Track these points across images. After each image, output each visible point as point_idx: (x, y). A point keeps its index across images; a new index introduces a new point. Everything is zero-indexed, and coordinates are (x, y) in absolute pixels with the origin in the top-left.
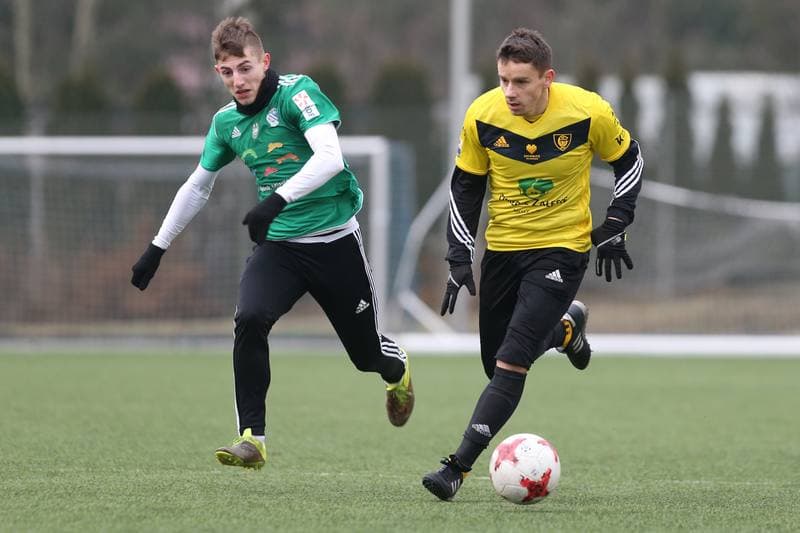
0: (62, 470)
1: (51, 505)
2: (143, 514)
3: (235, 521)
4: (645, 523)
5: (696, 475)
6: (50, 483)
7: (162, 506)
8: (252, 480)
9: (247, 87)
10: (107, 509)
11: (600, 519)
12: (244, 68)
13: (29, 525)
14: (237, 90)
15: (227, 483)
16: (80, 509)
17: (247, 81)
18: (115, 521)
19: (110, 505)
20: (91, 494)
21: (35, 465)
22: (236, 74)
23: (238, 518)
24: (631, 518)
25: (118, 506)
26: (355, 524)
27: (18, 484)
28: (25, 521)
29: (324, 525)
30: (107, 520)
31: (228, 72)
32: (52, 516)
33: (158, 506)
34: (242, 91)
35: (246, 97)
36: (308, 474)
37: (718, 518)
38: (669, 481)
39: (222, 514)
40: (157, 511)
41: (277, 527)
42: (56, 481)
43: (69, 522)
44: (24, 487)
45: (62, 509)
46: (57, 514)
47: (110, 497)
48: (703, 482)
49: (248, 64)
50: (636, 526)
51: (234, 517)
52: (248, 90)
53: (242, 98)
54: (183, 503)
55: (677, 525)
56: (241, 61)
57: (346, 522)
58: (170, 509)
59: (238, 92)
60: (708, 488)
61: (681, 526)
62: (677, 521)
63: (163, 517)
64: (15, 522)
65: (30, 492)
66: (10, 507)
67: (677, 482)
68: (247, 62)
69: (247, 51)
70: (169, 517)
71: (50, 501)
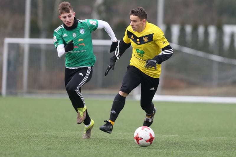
0: (48, 130)
1: (45, 140)
2: (70, 143)
3: (95, 146)
4: (208, 149)
5: (223, 136)
6: (45, 134)
7: (75, 141)
8: (100, 134)
9: (70, 22)
10: (60, 141)
11: (196, 147)
12: (69, 16)
13: (39, 145)
14: (67, 22)
15: (94, 135)
16: (53, 141)
17: (70, 20)
18: (62, 145)
19: (61, 140)
20: (56, 137)
21: (41, 129)
22: (67, 18)
23: (96, 144)
24: (204, 147)
25: (63, 141)
26: (128, 147)
27: (36, 134)
28: (38, 144)
29: (120, 147)
30: (60, 144)
31: (65, 17)
32: (45, 143)
33: (74, 141)
34: (69, 23)
35: (70, 25)
36: (116, 133)
37: (228, 148)
38: (215, 137)
39: (92, 143)
40: (74, 142)
41: (107, 147)
42: (47, 133)
43: (50, 144)
44: (38, 135)
45: (48, 141)
46: (47, 143)
47: (61, 138)
48: (224, 138)
49: (71, 15)
50: (206, 149)
51: (95, 144)
52: (70, 23)
53: (69, 25)
54: (81, 140)
55: (217, 149)
56: (69, 14)
57: (126, 146)
58: (78, 142)
59: (67, 23)
60: (226, 139)
61: (218, 150)
62: (217, 148)
63: (75, 144)
64: (35, 144)
65: (39, 136)
66: (34, 140)
67: (217, 137)
68: (70, 14)
69: (70, 11)
70: (77, 144)
71: (44, 139)
